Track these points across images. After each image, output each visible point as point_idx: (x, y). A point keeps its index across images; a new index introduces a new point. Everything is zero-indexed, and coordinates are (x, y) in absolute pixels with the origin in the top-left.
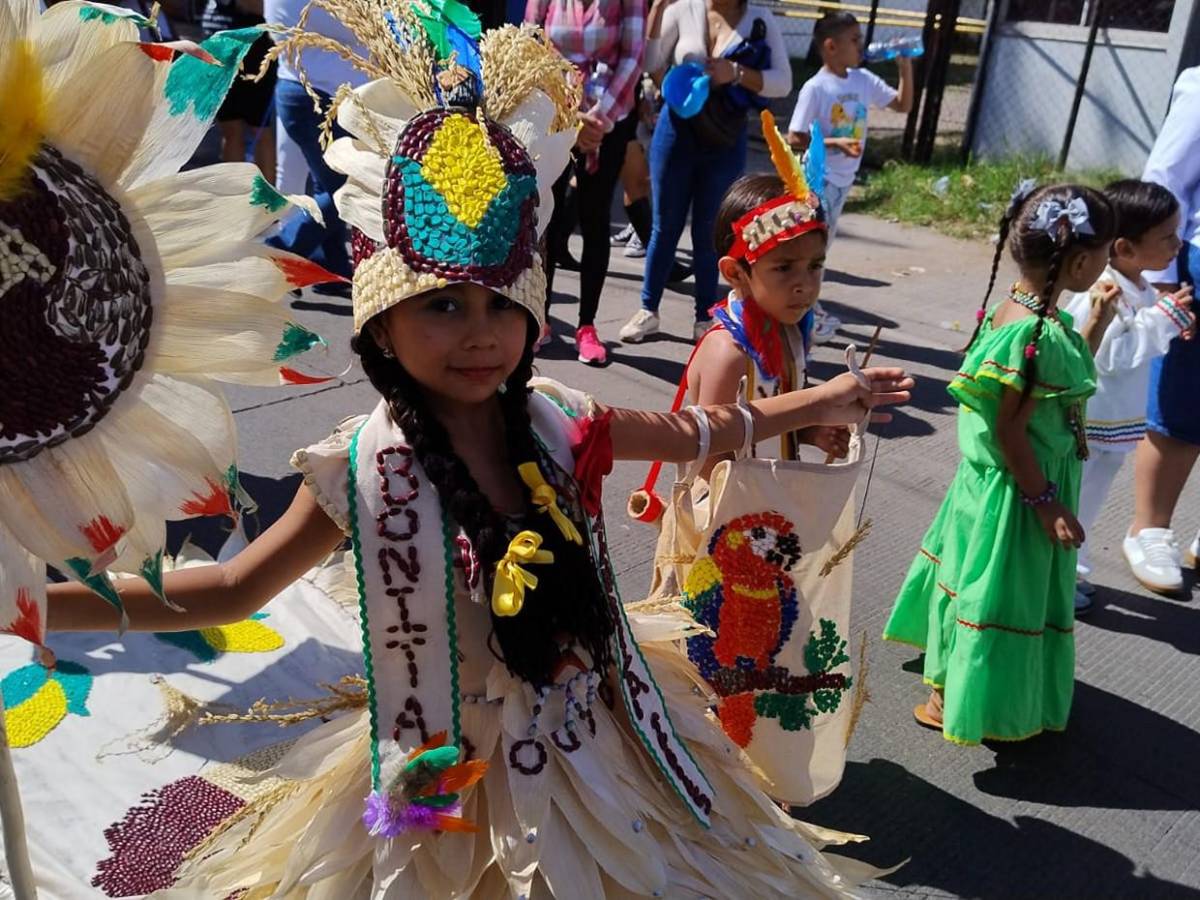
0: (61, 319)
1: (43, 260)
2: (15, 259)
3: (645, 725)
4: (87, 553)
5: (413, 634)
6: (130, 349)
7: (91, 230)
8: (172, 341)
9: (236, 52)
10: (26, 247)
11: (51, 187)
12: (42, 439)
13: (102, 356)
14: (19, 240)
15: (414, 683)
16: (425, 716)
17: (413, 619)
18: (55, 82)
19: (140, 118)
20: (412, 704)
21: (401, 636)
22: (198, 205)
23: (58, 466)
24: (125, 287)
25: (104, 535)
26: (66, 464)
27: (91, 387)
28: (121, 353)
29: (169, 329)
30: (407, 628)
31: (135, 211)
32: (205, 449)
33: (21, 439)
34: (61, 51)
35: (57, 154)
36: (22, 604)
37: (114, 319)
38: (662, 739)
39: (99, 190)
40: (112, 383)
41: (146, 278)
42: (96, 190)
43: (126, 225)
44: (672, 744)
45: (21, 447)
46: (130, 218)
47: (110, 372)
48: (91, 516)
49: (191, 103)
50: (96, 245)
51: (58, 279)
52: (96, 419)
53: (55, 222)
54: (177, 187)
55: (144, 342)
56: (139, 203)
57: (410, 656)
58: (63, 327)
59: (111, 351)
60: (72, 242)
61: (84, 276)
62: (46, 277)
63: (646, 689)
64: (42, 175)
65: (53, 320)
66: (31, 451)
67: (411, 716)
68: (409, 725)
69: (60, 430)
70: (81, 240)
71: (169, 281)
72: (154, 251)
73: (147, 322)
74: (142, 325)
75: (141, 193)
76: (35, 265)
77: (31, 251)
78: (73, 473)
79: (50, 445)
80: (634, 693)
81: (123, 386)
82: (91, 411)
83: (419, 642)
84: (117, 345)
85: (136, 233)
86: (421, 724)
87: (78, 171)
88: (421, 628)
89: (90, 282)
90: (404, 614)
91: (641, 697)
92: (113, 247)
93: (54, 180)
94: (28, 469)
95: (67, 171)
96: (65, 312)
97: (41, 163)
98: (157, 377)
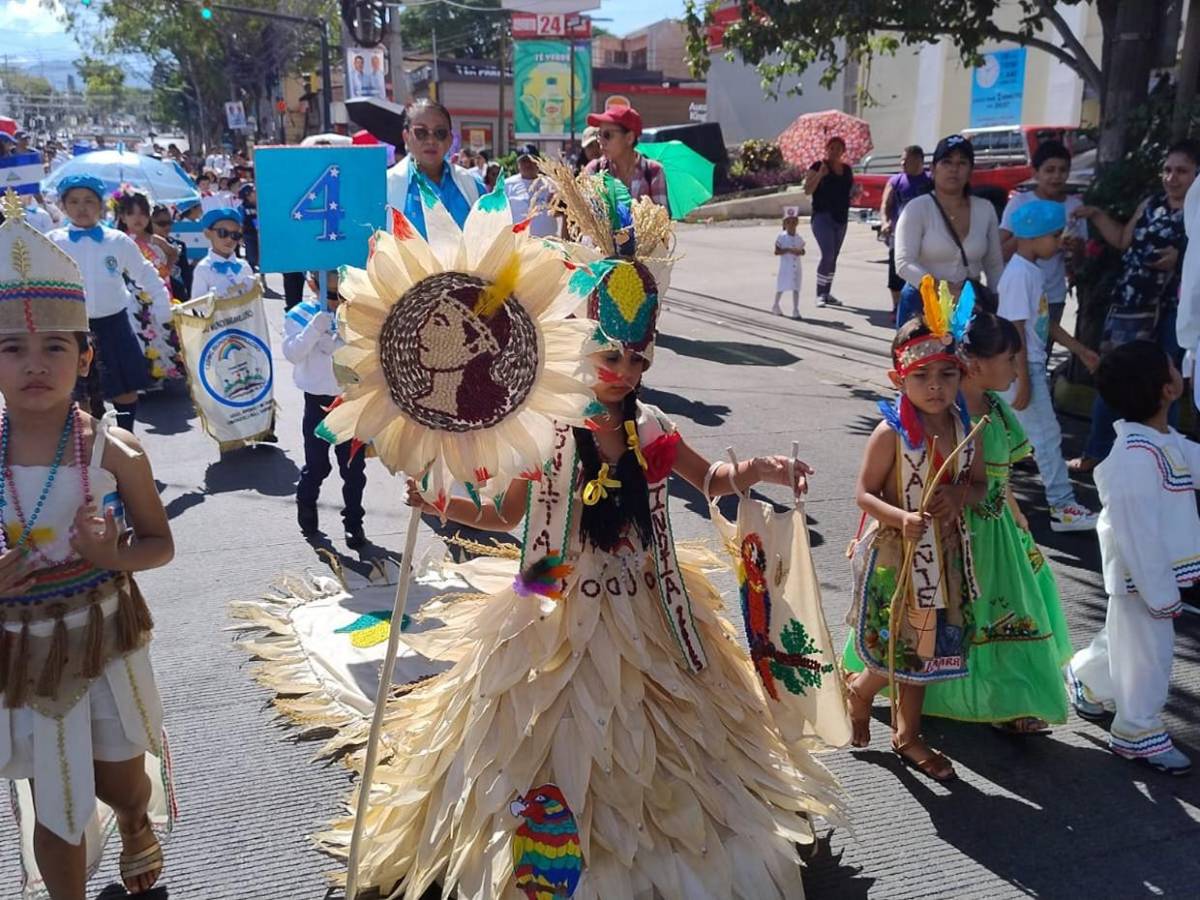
0: (496, 373)
1: (497, 346)
2: (485, 341)
3: (672, 609)
4: (474, 482)
5: (554, 497)
6: (521, 393)
7: (520, 337)
8: (538, 394)
9: (604, 270)
10: (491, 338)
11: (510, 314)
12: (471, 425)
13: (507, 394)
14: (490, 334)
15: (548, 523)
16: (550, 540)
17: (553, 490)
18: (525, 270)
19: (553, 291)
20: (544, 533)
21: (547, 497)
22: (568, 335)
23: (474, 439)
24: (527, 365)
25: (483, 476)
26: (478, 438)
27: (498, 407)
28: (515, 396)
29: (540, 388)
30: (550, 493)
31: (540, 331)
32: (538, 451)
33: (463, 422)
34: (529, 258)
35: (516, 301)
36: (440, 496)
37: (517, 378)
38: (682, 622)
39: (529, 320)
40: (508, 407)
41: (536, 363)
42: (527, 319)
43: (535, 338)
44: (688, 626)
45: (462, 426)
46: (538, 334)
47: (509, 402)
48: (480, 466)
49: (579, 289)
50: (520, 344)
51: (500, 355)
52: (496, 422)
53: (505, 330)
54: (560, 324)
55: (527, 393)
56: (543, 329)
57: (549, 508)
58: (496, 377)
59: (512, 393)
60: (511, 340)
61: (511, 356)
62: (495, 353)
63: (679, 593)
64: (507, 308)
65: (493, 372)
66: (466, 428)
67: (543, 539)
68: (541, 544)
69: (480, 423)
70: (515, 340)
71: (546, 367)
72: (544, 352)
73: (531, 383)
74: (528, 384)
75: (546, 325)
76: (493, 347)
77: (493, 340)
78: (479, 444)
79: (474, 428)
80: (669, 590)
81: (512, 410)
82: (496, 418)
83: (555, 501)
84: (516, 391)
85: (538, 342)
86: (548, 544)
87: (522, 310)
88: (557, 494)
89: (513, 360)
90: (550, 486)
91: (673, 594)
92: (527, 345)
93: (512, 311)
94: (462, 436)
95: (518, 308)
96: (499, 370)
97: (508, 303)
98: (527, 409)
